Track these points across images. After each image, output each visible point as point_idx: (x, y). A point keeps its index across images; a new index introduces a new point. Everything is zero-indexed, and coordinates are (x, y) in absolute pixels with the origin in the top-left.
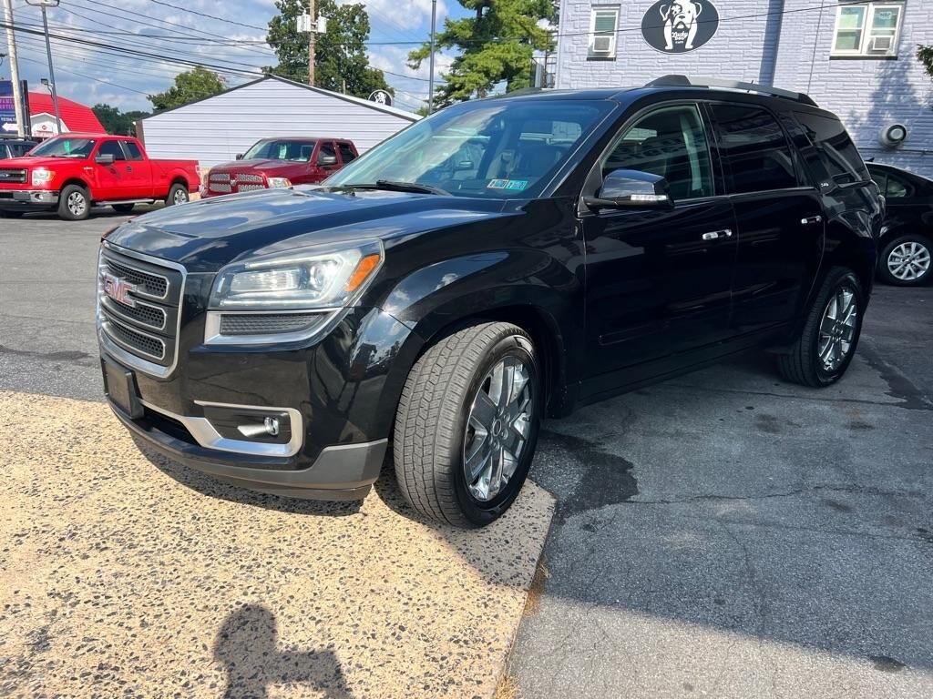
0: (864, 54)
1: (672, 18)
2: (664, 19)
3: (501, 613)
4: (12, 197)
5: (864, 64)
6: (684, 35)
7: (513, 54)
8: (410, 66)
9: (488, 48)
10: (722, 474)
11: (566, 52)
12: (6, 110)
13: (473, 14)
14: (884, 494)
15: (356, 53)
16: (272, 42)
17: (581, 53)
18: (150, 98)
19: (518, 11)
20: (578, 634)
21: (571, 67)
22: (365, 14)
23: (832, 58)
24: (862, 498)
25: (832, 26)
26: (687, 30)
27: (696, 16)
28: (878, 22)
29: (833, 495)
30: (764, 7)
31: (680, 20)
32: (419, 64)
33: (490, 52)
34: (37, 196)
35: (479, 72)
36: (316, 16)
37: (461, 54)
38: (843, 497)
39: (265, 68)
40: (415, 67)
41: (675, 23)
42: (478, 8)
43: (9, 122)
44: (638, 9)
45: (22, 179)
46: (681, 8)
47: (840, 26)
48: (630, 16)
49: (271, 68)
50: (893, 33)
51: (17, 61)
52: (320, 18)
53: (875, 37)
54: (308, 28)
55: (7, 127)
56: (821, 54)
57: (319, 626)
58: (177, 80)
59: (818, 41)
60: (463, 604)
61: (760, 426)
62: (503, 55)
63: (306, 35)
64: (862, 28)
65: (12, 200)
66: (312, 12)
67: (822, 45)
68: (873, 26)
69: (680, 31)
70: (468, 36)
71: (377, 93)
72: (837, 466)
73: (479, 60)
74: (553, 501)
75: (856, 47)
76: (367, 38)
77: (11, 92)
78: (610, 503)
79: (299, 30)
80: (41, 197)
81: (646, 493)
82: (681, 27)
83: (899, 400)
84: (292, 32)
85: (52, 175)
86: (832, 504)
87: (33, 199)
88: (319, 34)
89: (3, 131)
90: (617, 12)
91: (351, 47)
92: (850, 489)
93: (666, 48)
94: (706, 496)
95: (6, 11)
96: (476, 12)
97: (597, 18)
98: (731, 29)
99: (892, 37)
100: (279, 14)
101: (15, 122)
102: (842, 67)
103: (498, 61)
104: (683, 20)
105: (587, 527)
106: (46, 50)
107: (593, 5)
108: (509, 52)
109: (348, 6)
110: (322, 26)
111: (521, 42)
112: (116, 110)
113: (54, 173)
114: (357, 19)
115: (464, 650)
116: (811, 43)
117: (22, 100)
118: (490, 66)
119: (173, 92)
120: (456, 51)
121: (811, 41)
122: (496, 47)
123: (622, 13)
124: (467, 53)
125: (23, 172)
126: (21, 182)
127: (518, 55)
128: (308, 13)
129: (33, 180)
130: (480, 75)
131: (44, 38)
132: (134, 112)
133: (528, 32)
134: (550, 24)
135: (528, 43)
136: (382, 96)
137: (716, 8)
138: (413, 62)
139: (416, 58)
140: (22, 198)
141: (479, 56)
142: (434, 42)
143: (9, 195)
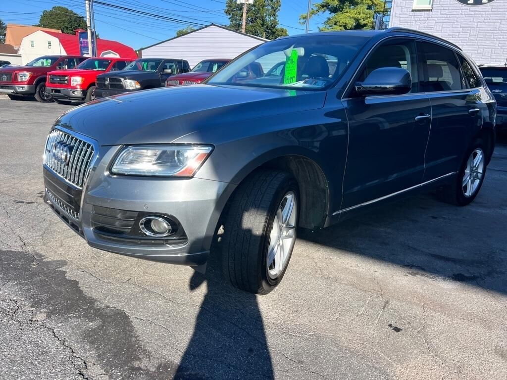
4: (60, 93)
7: (362, 15)
8: (300, 23)
9: (347, 12)
11: (397, 6)
12: (85, 47)
15: (272, 18)
16: (227, 12)
17: (408, 6)
21: (400, 16)
32: (305, 21)
33: (348, 14)
34: (73, 92)
35: (341, 26)
37: (330, 16)
40: (303, 24)
43: (86, 54)
45: (66, 82)
54: (243, 1)
62: (356, 16)
63: (242, 4)
65: (60, 94)
70: (335, 5)
73: (341, 19)
79: (238, 2)
80: (75, 93)
85: (82, 80)
87: (71, 94)
88: (249, 4)
91: (270, 15)
93: (469, 2)
101: (89, 54)
103: (352, 19)
108: (359, 14)
111: (367, 9)
113: (84, 78)
118: (347, 22)
120: (327, 14)
122: (352, 11)
124: (334, 15)
125: (67, 78)
126: (65, 84)
127: (365, 15)
129: (72, 83)
130: (341, 27)
135: (371, 8)
138: (302, 21)
139: (304, 18)
140: (65, 93)
141: (341, 17)
142: (315, 9)
143: (59, 91)
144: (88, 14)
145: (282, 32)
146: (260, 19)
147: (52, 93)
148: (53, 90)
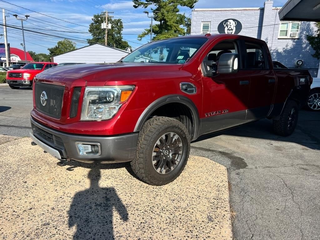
0: (289, 37)
1: (227, 26)
2: (225, 26)
3: (224, 193)
5: (289, 41)
6: (231, 31)
8: (138, 40)
10: (270, 161)
12: (2, 53)
13: (159, 23)
14: (317, 166)
15: (118, 35)
16: (90, 31)
18: (48, 49)
19: (174, 22)
20: (245, 198)
22: (121, 22)
23: (278, 39)
24: (311, 167)
25: (278, 29)
26: (232, 30)
27: (235, 25)
28: (293, 27)
29: (302, 166)
30: (256, 23)
31: (230, 26)
32: (141, 39)
33: (165, 35)
36: (108, 24)
37: (155, 36)
38: (305, 167)
39: (88, 39)
40: (140, 40)
41: (228, 28)
42: (161, 21)
43: (3, 57)
44: (216, 23)
45: (20, 76)
46: (230, 23)
47: (281, 29)
48: (214, 25)
49: (90, 39)
50: (298, 31)
51: (7, 37)
52: (109, 24)
53: (292, 32)
54: (105, 27)
55: (2, 59)
56: (275, 37)
57: (177, 196)
58: (58, 43)
59: (274, 33)
60: (213, 191)
61: (276, 149)
63: (105, 29)
64: (288, 30)
66: (107, 22)
67: (275, 35)
68: (292, 29)
69: (230, 30)
70: (157, 30)
71: (128, 48)
72: (301, 159)
74: (226, 168)
75: (286, 35)
76: (122, 30)
77: (4, 47)
78: (242, 168)
79: (102, 28)
80: (26, 82)
81: (250, 166)
82: (230, 29)
83: (315, 142)
84: (98, 28)
85: (30, 75)
86: (303, 169)
87: (24, 83)
88: (109, 29)
89: (1, 60)
90: (210, 24)
91: (117, 33)
92: (307, 165)
94: (267, 167)
95: (4, 20)
96: (160, 22)
97: (203, 26)
98: (246, 29)
99: (297, 32)
100: (93, 22)
101: (6, 57)
102: (282, 42)
104: (231, 27)
105: (237, 174)
106: (22, 34)
107: (202, 22)
109: (116, 20)
110: (110, 26)
111: (174, 32)
112: (35, 53)
114: (119, 24)
115: (218, 201)
116: (272, 34)
117: (8, 50)
119: (56, 47)
120: (153, 35)
121: (271, 33)
123: (211, 24)
124: (157, 35)
125: (21, 74)
126: (20, 77)
128: (105, 22)
129: (24, 77)
131: (22, 30)
132: (41, 54)
133: (177, 29)
134: (184, 26)
135: (176, 32)
136: (129, 49)
137: (241, 23)
138: (139, 39)
139: (140, 37)
140: (20, 83)
141: (161, 37)
142: (146, 32)
143: (16, 82)
144: (5, 33)
145: (125, 43)
146: (111, 36)
147: (11, 83)
148: (11, 81)
